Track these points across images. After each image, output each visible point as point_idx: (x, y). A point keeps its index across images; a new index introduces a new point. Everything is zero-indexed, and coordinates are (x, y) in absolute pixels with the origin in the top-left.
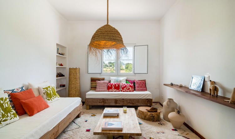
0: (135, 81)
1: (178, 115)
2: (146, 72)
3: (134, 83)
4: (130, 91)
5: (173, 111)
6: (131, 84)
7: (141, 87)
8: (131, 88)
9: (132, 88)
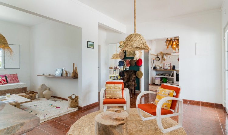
0: (7, 76)
1: (49, 91)
2: (19, 67)
3: (6, 77)
4: (3, 84)
5: (45, 90)
6: (2, 78)
7: (14, 80)
8: (3, 81)
9: (5, 81)
